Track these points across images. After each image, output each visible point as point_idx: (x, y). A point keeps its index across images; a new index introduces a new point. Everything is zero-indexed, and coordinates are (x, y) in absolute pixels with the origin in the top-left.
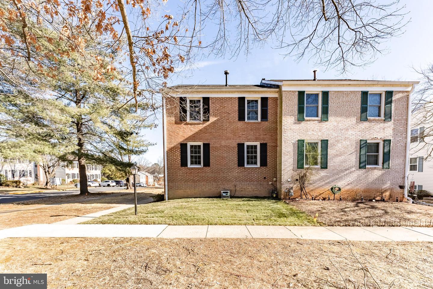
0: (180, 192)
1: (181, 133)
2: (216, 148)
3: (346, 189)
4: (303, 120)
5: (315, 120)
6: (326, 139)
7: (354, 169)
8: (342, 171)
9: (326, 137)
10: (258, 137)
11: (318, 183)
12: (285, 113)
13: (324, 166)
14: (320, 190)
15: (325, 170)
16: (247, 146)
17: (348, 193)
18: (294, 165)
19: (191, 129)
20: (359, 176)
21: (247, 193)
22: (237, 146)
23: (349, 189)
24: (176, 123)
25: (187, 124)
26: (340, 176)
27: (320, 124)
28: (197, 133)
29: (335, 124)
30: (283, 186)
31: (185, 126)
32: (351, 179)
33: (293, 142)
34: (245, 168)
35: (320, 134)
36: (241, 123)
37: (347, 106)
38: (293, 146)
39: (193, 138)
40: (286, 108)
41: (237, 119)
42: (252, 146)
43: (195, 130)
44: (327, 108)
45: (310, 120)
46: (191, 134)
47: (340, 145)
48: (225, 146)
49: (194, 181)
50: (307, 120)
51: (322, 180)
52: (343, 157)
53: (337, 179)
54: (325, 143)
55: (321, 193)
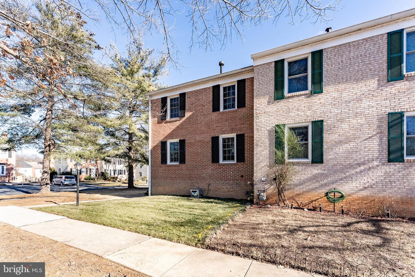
0: (160, 189)
1: (162, 132)
2: (191, 143)
3: (361, 196)
4: (282, 97)
5: (301, 95)
6: (319, 119)
7: (375, 163)
8: (351, 166)
9: (320, 117)
10: (234, 127)
11: (307, 184)
12: (258, 93)
13: (318, 159)
14: (313, 195)
15: (320, 166)
16: (223, 139)
17: (366, 202)
18: (270, 159)
19: (170, 126)
20: (387, 175)
21: (222, 194)
22: (211, 140)
23: (367, 196)
24: (159, 123)
25: (167, 122)
26: (348, 174)
27: (309, 99)
28: (174, 130)
29: (336, 95)
30: (255, 187)
31: (165, 125)
32: (369, 180)
33: (268, 128)
34: (220, 165)
35: (309, 113)
36: (216, 113)
37: (357, 64)
38: (268, 134)
39: (171, 135)
40: (258, 87)
41: (211, 110)
42: (228, 139)
43: (173, 127)
44: (321, 74)
45: (292, 97)
46: (170, 132)
47: (345, 126)
48: (200, 141)
49: (172, 179)
50: (289, 97)
51: (314, 181)
52: (352, 144)
53: (341, 180)
54: (318, 125)
55: (314, 199)
